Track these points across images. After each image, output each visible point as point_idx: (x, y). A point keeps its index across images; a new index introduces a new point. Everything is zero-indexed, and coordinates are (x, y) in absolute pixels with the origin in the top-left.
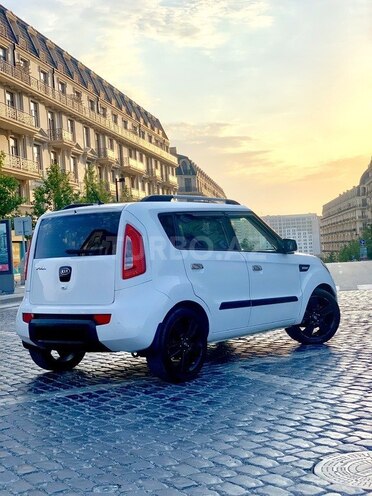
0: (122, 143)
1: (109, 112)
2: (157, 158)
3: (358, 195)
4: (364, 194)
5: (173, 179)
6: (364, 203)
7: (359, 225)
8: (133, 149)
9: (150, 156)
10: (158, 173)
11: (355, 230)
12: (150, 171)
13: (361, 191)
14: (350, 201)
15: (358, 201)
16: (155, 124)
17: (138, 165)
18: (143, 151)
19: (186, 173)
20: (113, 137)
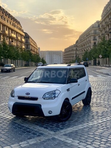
0: (9, 28)
1: (6, 19)
2: (19, 33)
3: (75, 47)
4: (77, 47)
5: (23, 40)
6: (76, 49)
7: (75, 55)
8: (12, 30)
9: (17, 33)
10: (19, 38)
11: (73, 57)
12: (17, 37)
13: (76, 46)
14: (73, 48)
15: (75, 48)
16: (19, 23)
17: (14, 35)
18: (15, 31)
19: (27, 38)
20: (7, 27)
